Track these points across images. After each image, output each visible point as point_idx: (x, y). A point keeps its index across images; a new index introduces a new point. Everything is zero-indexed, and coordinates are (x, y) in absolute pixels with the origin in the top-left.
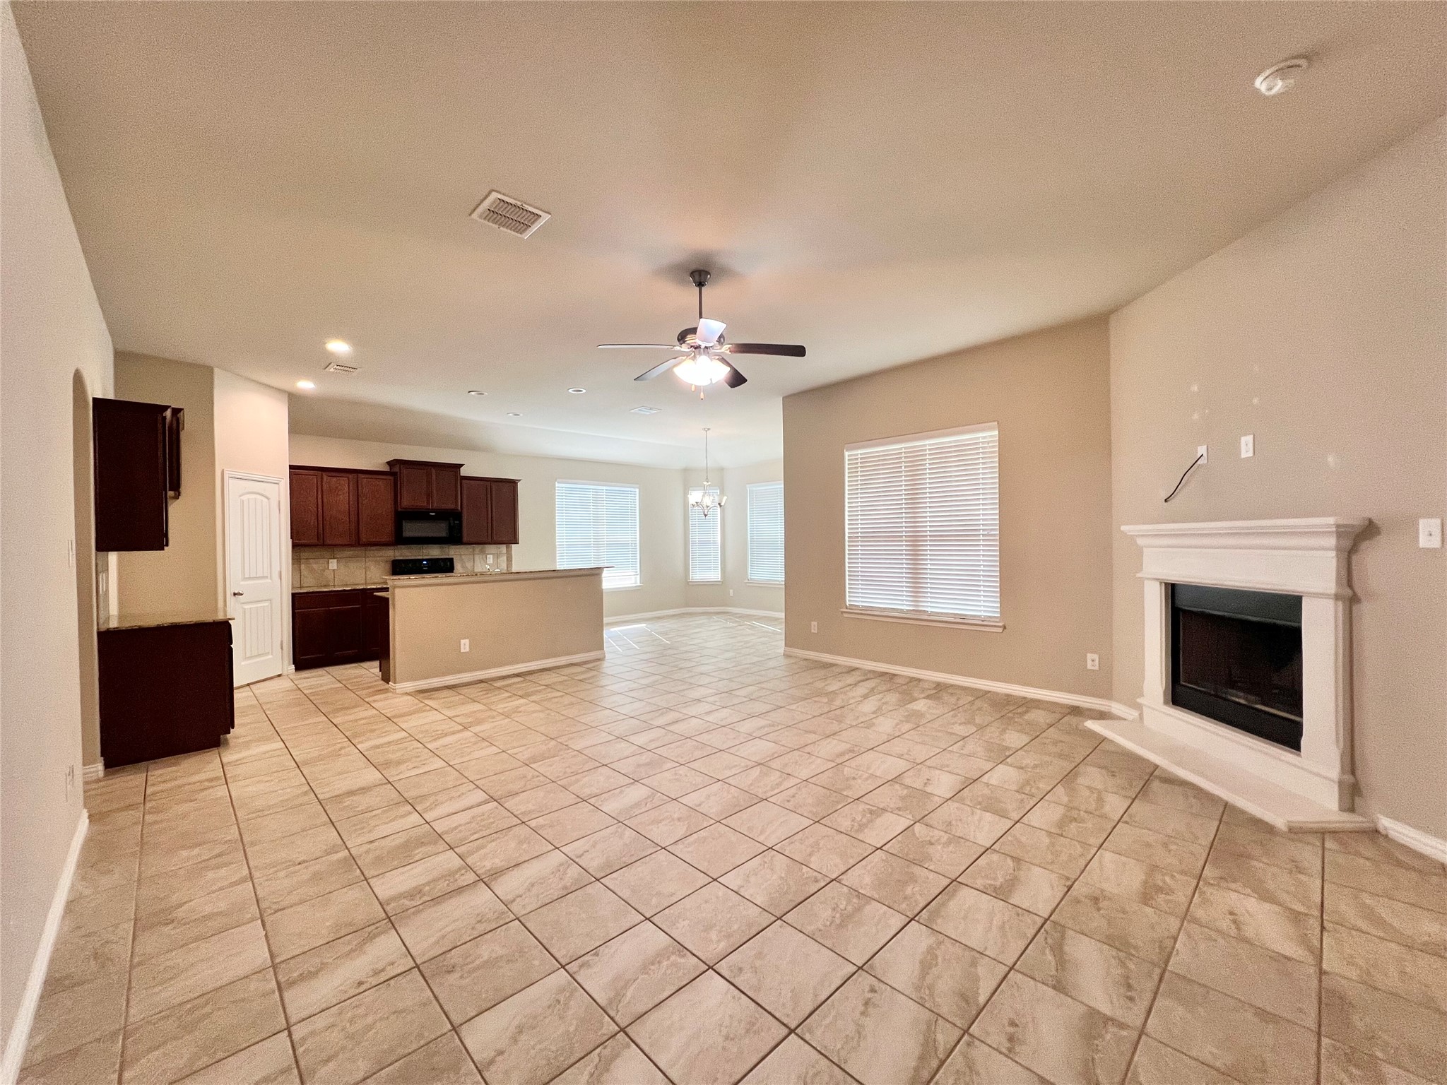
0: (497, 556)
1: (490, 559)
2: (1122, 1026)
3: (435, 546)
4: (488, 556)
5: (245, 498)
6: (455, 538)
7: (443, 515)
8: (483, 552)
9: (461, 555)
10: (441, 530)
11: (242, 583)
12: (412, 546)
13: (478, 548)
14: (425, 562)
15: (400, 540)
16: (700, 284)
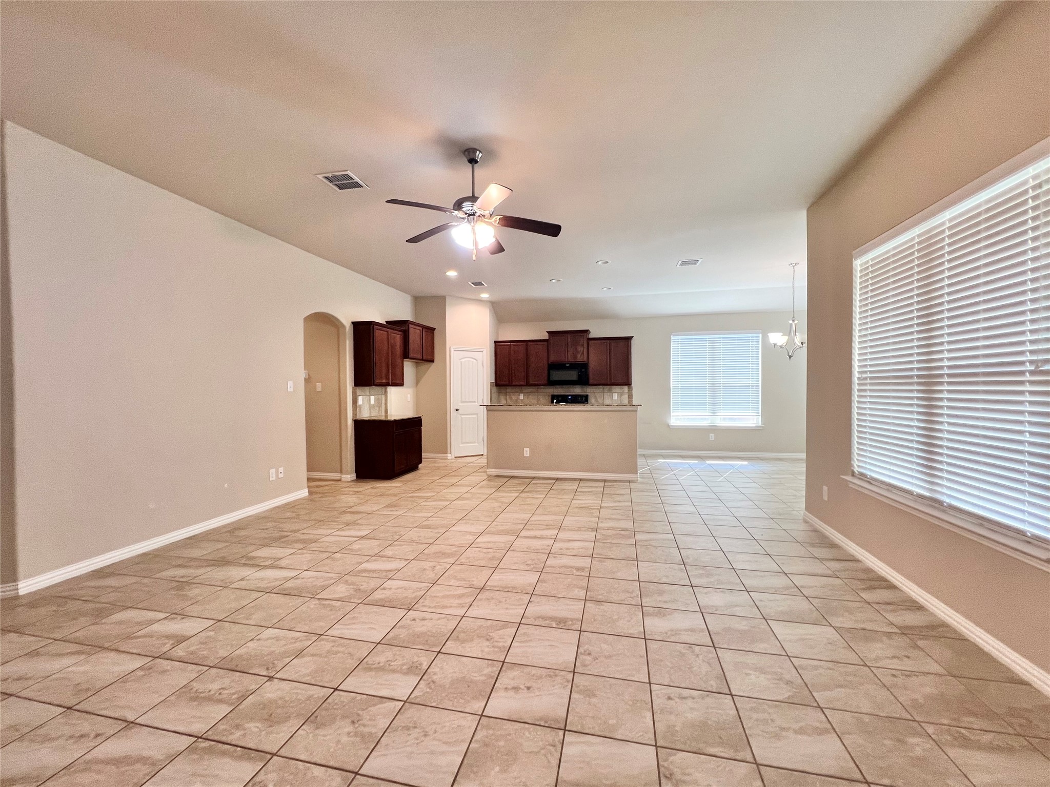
0: (621, 394)
1: (615, 396)
3: (577, 386)
4: (614, 394)
5: (462, 360)
6: (584, 381)
7: (574, 366)
8: (610, 391)
9: (594, 393)
10: (573, 375)
11: (461, 404)
13: (606, 389)
14: (570, 397)
15: (551, 383)
16: (473, 161)
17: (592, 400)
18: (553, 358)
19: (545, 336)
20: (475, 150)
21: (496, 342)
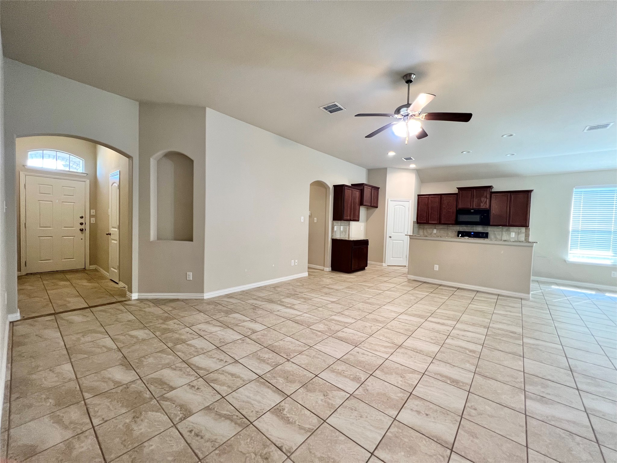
0: (518, 234)
2: (181, 420)
3: (479, 226)
4: (511, 233)
5: (395, 207)
6: (485, 222)
7: (478, 212)
8: (508, 231)
9: (494, 231)
10: (477, 218)
11: (393, 234)
12: (469, 226)
13: (505, 228)
14: (473, 233)
15: (458, 223)
16: (409, 82)
17: (491, 235)
18: (460, 206)
19: (456, 191)
20: (410, 74)
21: (418, 195)
